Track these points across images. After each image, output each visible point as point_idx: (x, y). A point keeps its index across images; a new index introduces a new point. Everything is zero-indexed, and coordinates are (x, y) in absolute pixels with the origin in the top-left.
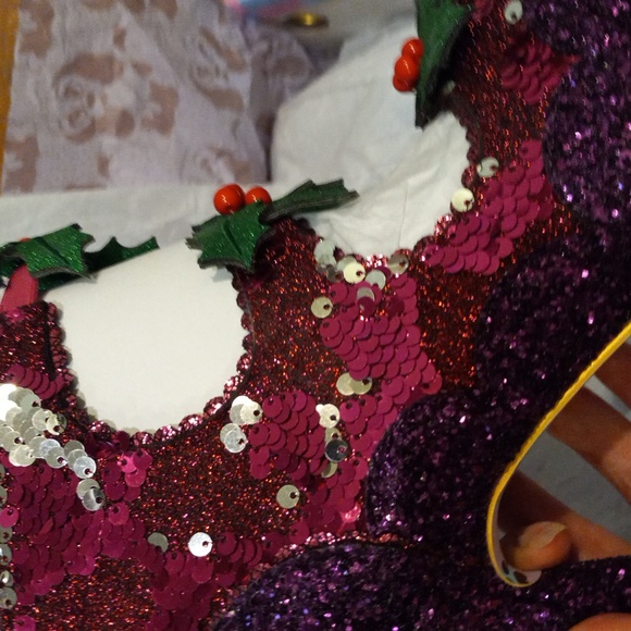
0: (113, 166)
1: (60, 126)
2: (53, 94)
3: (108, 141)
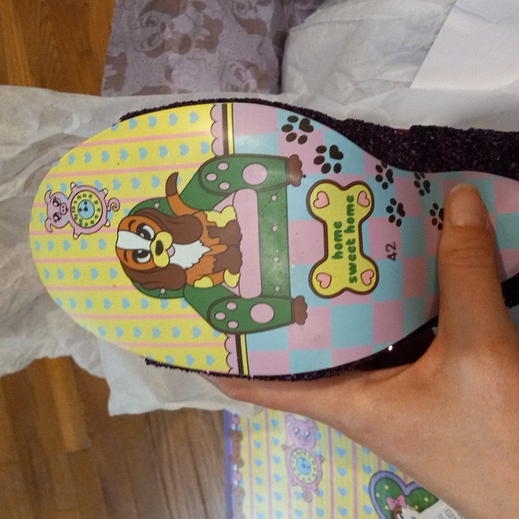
0: (174, 73)
1: (142, 46)
2: (138, 23)
3: (173, 56)
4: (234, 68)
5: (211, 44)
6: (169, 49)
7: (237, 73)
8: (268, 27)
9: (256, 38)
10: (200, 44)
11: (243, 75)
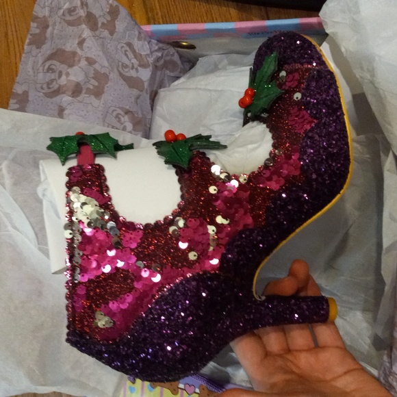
0: (66, 112)
1: (42, 88)
2: (41, 68)
3: (66, 99)
4: (115, 113)
5: (98, 93)
6: (64, 93)
7: (117, 116)
8: (146, 85)
9: (135, 92)
10: (89, 91)
11: (122, 119)
